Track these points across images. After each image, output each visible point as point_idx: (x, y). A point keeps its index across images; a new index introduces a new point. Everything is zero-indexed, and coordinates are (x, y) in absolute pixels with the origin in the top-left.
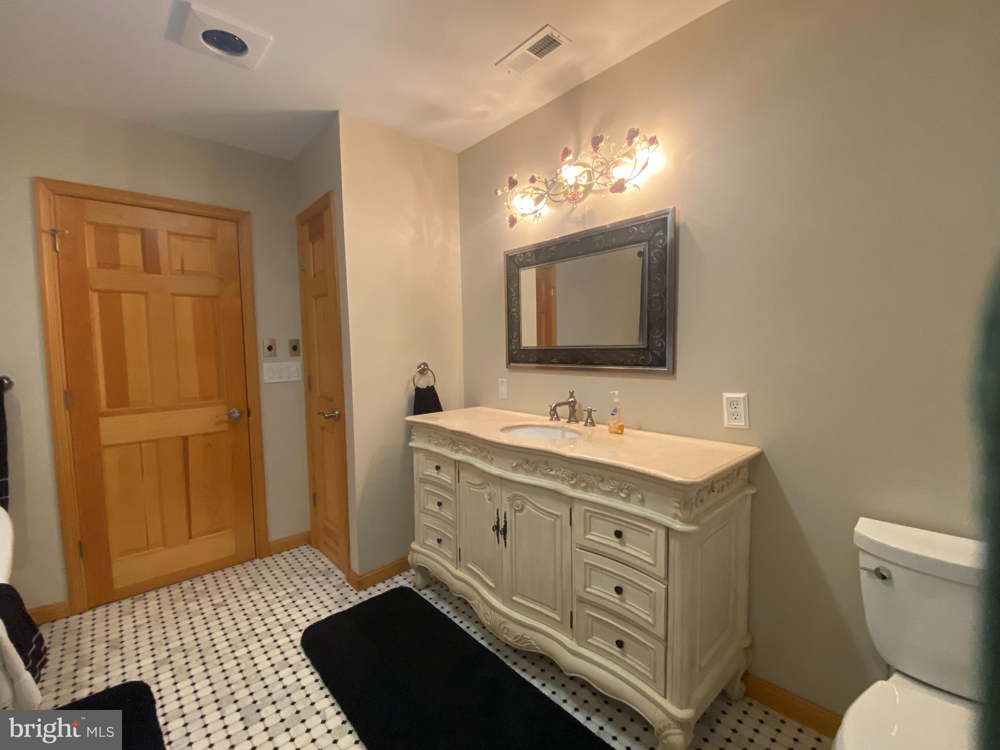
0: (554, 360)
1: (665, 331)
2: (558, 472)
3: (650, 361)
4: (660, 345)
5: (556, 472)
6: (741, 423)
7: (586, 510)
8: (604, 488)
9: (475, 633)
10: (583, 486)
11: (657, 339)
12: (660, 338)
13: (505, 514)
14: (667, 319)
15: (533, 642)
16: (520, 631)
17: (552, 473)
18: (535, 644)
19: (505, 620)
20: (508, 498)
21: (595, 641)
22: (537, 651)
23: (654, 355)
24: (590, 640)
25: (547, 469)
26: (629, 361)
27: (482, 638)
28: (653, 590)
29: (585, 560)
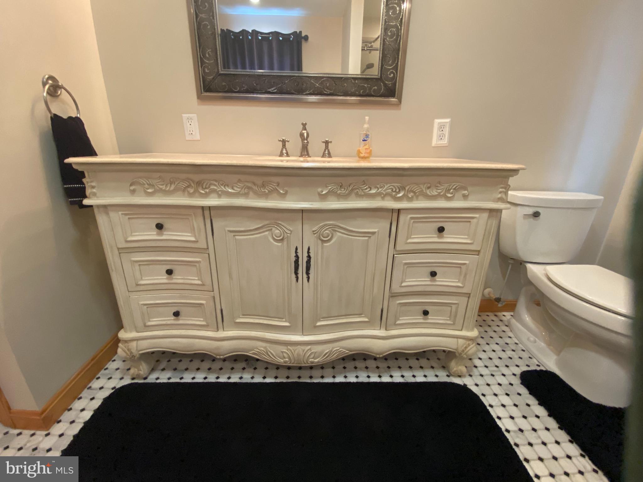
0: (273, 89)
1: (397, 63)
2: (380, 190)
3: (382, 91)
4: (392, 75)
5: (378, 190)
6: (445, 142)
7: (412, 218)
8: (431, 192)
9: (252, 378)
10: (410, 196)
11: (390, 69)
12: (392, 69)
13: (309, 249)
14: (401, 50)
15: (342, 349)
16: (326, 348)
17: (373, 191)
18: (344, 350)
19: (309, 347)
20: (313, 231)
21: (403, 320)
22: (348, 354)
23: (385, 85)
24: (398, 322)
25: (366, 189)
26: (362, 91)
27: (264, 378)
28: (467, 262)
29: (403, 262)
